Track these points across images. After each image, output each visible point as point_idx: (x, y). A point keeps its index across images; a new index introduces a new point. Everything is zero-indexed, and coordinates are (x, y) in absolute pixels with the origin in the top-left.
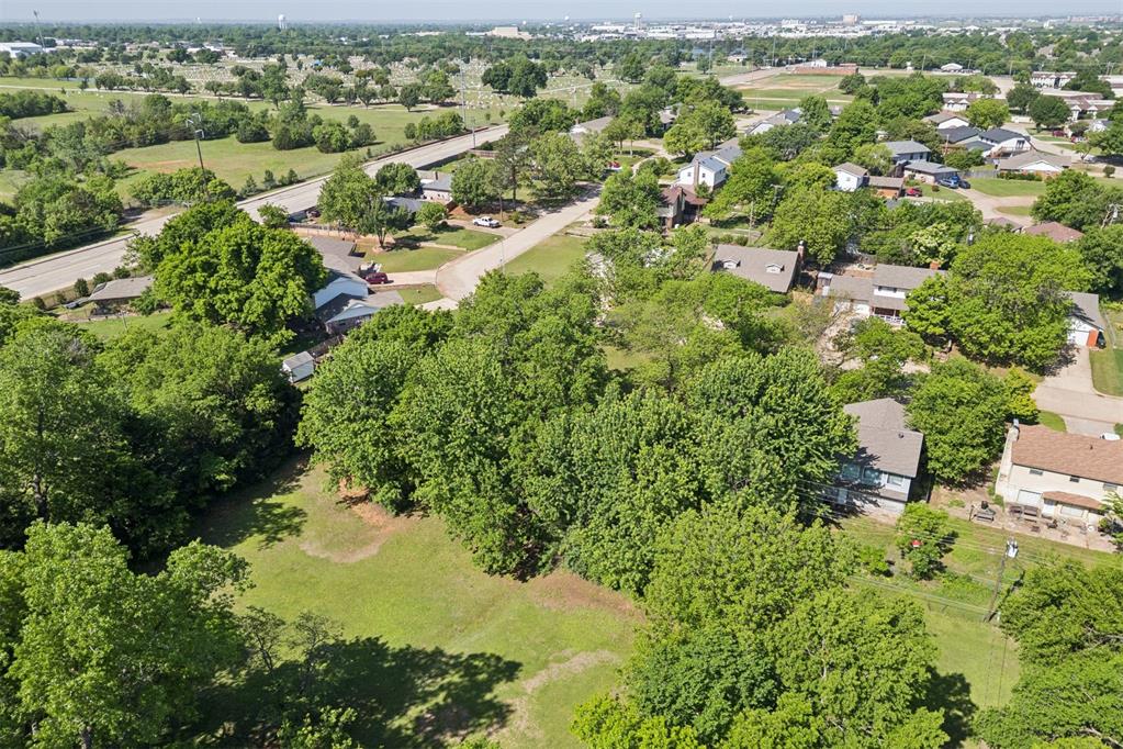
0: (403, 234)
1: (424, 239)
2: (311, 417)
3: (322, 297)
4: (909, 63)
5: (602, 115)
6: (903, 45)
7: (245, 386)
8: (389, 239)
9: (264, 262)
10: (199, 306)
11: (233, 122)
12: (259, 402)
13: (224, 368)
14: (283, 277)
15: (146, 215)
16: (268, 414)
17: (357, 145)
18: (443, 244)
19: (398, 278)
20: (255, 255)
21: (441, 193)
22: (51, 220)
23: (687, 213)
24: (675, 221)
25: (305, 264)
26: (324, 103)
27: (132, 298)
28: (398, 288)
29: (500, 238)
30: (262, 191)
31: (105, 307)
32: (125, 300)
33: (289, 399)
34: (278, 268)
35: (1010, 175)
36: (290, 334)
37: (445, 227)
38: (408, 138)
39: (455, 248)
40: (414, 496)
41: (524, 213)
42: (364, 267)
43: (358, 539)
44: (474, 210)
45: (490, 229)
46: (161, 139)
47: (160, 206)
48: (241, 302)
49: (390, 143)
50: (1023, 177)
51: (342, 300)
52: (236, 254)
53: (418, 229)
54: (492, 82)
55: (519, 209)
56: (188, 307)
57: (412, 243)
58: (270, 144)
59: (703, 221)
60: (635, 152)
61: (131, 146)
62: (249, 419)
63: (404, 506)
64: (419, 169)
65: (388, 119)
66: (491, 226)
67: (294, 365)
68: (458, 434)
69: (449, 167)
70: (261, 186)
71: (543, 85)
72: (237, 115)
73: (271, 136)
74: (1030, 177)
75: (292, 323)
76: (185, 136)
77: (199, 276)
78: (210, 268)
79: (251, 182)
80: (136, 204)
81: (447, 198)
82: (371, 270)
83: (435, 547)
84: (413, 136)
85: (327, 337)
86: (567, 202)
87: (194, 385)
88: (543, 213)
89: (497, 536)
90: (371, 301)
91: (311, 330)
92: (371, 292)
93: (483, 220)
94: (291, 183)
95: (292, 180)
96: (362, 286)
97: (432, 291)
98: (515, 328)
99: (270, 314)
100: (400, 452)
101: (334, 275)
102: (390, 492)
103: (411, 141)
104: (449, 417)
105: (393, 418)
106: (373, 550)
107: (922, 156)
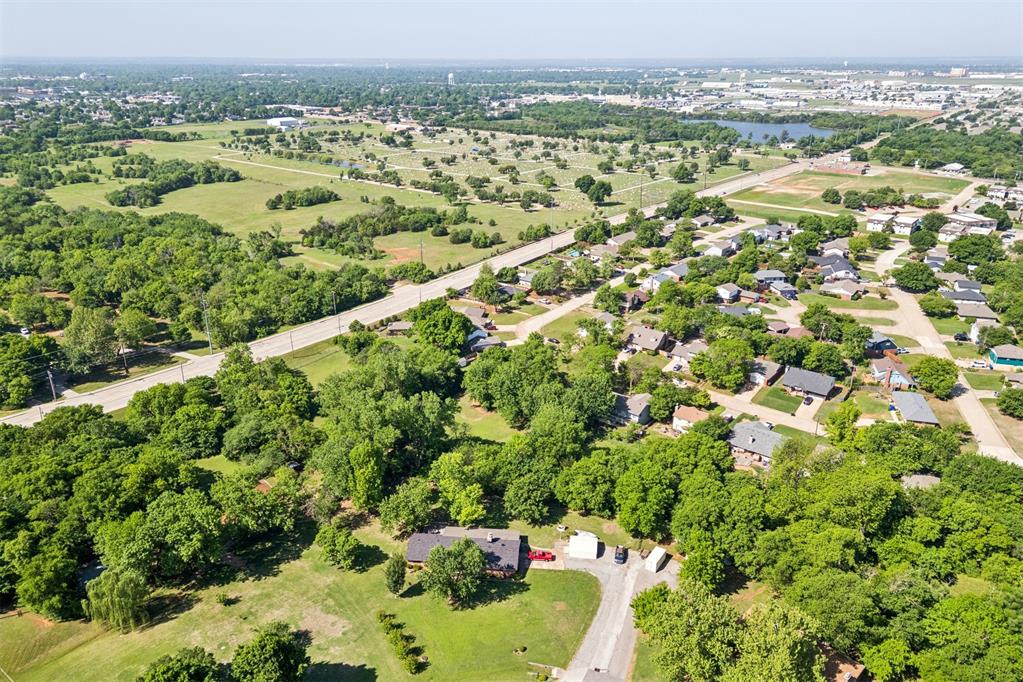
0: (504, 305)
1: (515, 308)
2: (467, 379)
3: (470, 337)
4: (917, 163)
5: (629, 230)
7: (448, 369)
8: (500, 307)
9: (453, 325)
10: (431, 339)
11: (430, 221)
12: (451, 374)
13: (443, 363)
14: (458, 331)
15: (396, 284)
16: (453, 378)
17: (493, 243)
18: (524, 311)
19: (501, 328)
20: (450, 322)
21: (527, 283)
22: (365, 290)
23: (637, 305)
24: (630, 308)
25: (466, 326)
26: (476, 200)
28: (499, 333)
29: (548, 310)
30: (445, 273)
31: (392, 333)
32: (399, 331)
33: (460, 374)
34: (457, 328)
36: (459, 351)
37: (526, 303)
38: (519, 239)
39: (528, 313)
40: (494, 406)
41: (564, 297)
42: (488, 321)
43: (476, 416)
44: (540, 293)
45: (546, 305)
46: (393, 231)
47: (401, 279)
48: (444, 338)
49: (509, 244)
51: (478, 338)
52: (444, 322)
53: (513, 303)
54: (581, 187)
55: (562, 294)
56: (427, 338)
57: (509, 310)
58: (447, 238)
59: (645, 309)
60: (636, 259)
61: (379, 234)
62: (448, 378)
63: (490, 409)
64: (521, 265)
65: (511, 219)
66: (546, 303)
67: (462, 361)
68: (505, 387)
69: (535, 264)
70: (445, 271)
71: (609, 195)
72: (432, 215)
73: (449, 231)
75: (460, 347)
76: (405, 229)
77: (432, 329)
78: (435, 326)
79: (441, 269)
80: (391, 277)
81: (529, 286)
82: (490, 324)
83: (497, 420)
84: (521, 239)
85: (471, 352)
86: (588, 291)
87: (435, 366)
88: (573, 297)
89: (512, 416)
90: (489, 339)
91: (467, 349)
92: (489, 335)
93: (543, 299)
94: (458, 269)
95: (460, 267)
96: (485, 332)
97: (512, 335)
98: (528, 359)
99: (453, 344)
100: (490, 392)
101: (476, 328)
102: (486, 404)
103: (520, 242)
104: (503, 383)
105: (489, 382)
106: (480, 419)
107: (781, 279)
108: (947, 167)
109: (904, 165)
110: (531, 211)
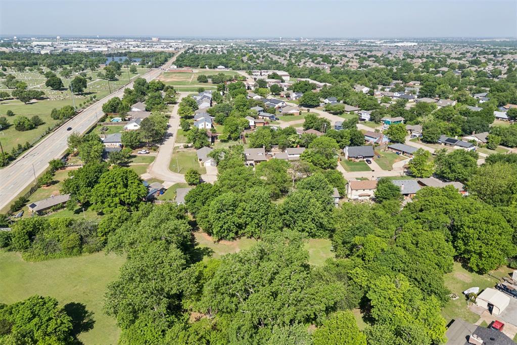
4: (207, 66)
6: (199, 58)
17: (36, 125)
18: (137, 163)
21: (112, 143)
27: (52, 207)
29: (154, 157)
31: (41, 213)
32: (49, 208)
35: (286, 114)
37: (131, 156)
38: (55, 119)
39: (144, 164)
41: (152, 147)
44: (134, 148)
45: (146, 154)
49: (50, 123)
50: (289, 115)
54: (52, 86)
55: (148, 145)
66: (147, 153)
70: (17, 151)
74: (292, 115)
79: (14, 151)
81: (115, 145)
84: (58, 118)
88: (158, 145)
93: (143, 151)
95: (29, 147)
103: (58, 121)
107: (262, 111)
108: (218, 67)
109: (201, 68)
110: (31, 103)
